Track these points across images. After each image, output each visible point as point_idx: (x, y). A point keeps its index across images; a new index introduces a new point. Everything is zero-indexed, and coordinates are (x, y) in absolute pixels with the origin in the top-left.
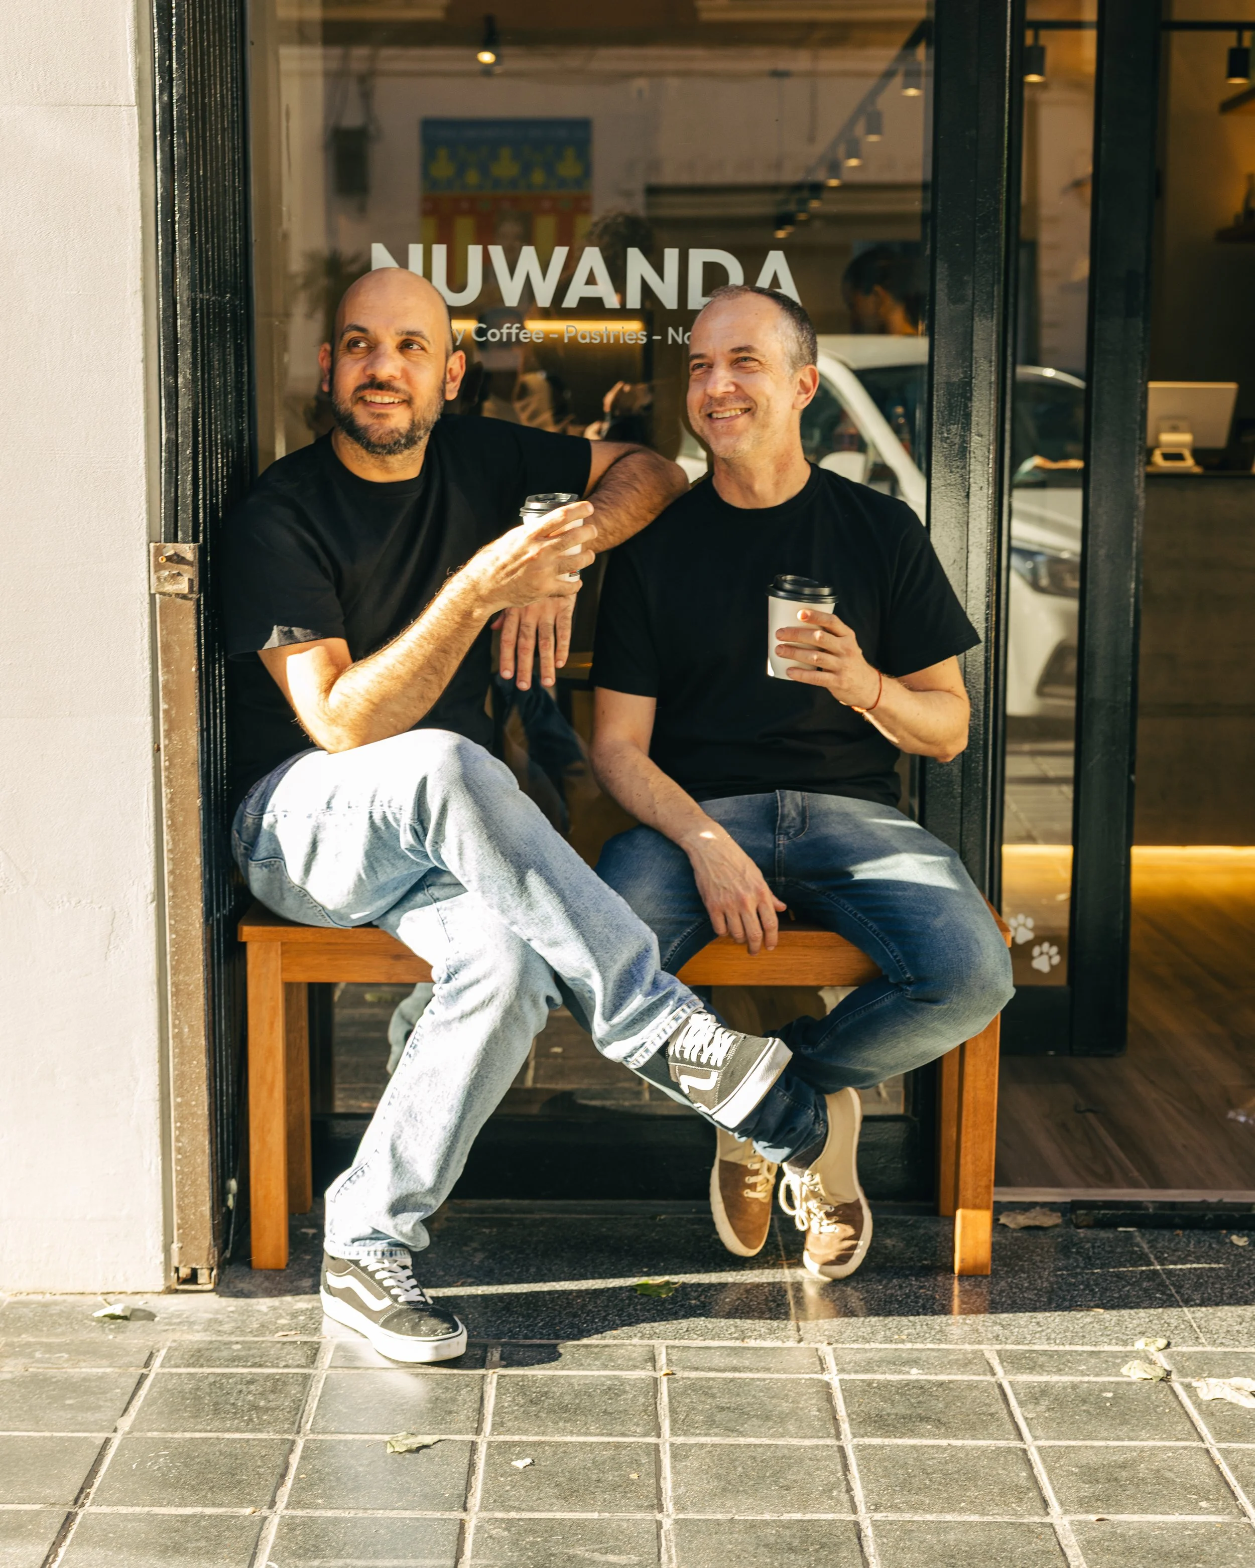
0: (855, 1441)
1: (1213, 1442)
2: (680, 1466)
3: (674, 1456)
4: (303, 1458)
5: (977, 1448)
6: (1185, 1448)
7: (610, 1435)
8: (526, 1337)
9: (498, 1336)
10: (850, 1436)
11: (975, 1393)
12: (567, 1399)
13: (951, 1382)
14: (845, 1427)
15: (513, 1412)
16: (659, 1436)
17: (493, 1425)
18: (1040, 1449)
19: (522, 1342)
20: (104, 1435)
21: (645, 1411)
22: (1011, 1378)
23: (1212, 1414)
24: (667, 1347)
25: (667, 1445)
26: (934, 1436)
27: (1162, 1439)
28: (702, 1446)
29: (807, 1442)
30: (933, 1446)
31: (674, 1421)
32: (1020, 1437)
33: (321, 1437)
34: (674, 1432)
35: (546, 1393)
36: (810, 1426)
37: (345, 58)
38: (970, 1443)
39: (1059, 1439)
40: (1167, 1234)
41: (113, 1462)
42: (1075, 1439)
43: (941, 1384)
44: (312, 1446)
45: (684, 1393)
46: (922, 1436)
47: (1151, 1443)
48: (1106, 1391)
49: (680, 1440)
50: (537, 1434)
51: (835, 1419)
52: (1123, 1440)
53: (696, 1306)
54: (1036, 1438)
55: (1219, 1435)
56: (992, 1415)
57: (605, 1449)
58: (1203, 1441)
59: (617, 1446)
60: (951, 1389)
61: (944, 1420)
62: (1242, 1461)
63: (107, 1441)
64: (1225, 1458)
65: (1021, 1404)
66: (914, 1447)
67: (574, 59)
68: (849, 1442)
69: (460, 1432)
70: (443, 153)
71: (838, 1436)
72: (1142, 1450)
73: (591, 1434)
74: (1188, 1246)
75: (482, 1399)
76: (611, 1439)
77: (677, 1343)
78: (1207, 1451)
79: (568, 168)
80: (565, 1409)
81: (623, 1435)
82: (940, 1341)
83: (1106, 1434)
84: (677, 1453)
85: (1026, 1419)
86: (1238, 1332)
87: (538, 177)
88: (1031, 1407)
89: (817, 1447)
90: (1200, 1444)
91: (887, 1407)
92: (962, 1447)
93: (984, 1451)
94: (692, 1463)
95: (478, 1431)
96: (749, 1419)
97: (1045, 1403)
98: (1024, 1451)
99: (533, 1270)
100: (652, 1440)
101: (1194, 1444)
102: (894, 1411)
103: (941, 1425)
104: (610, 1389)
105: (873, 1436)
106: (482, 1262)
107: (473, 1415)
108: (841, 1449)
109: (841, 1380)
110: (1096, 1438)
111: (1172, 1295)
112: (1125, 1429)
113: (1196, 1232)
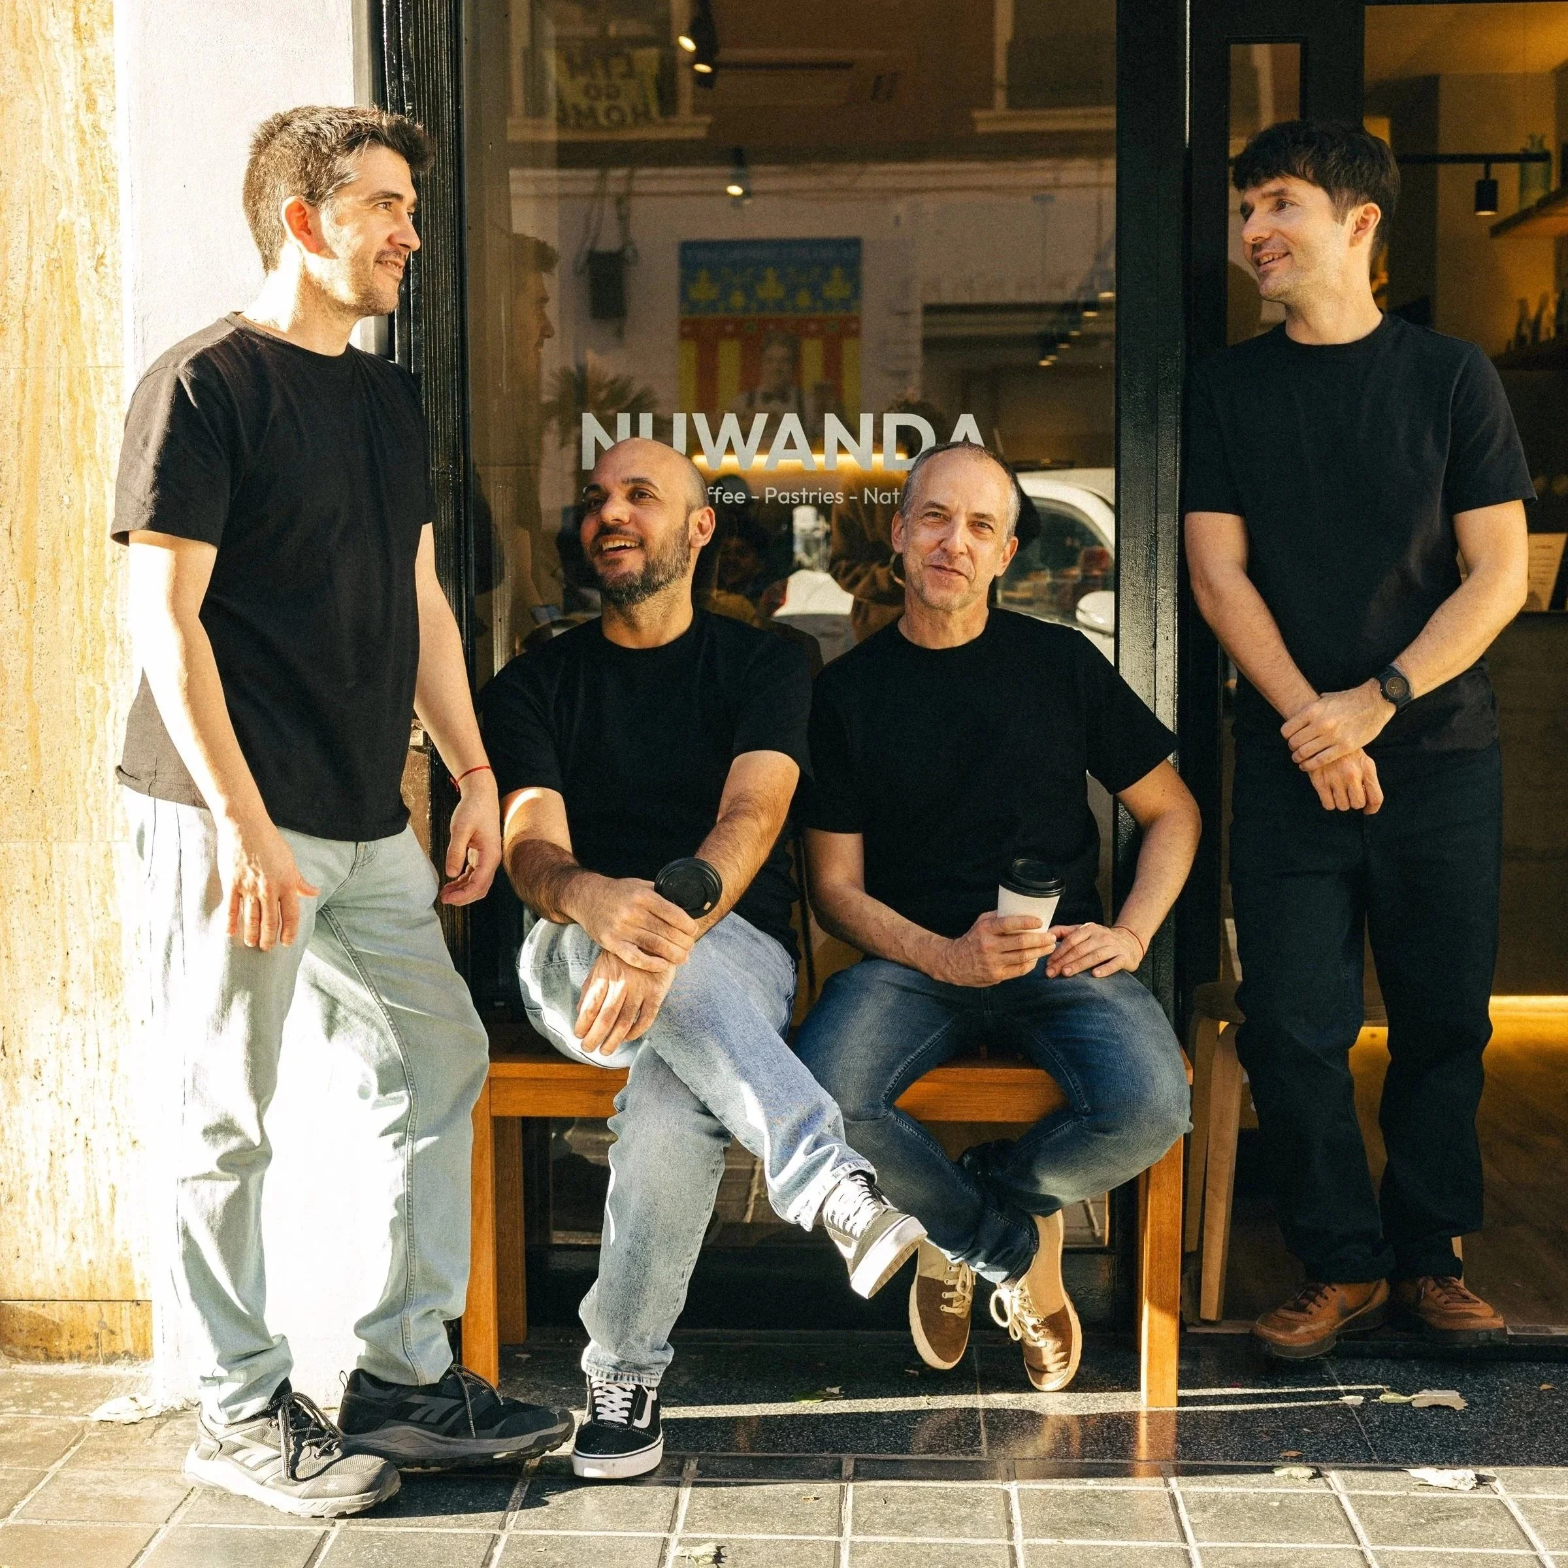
0: (1026, 1541)
1: (1368, 1545)
2: (857, 1560)
3: (853, 1552)
4: (505, 1550)
5: (1140, 1549)
6: (1340, 1550)
7: (795, 1534)
8: (723, 1450)
9: (697, 1449)
10: (1021, 1537)
11: (1147, 1501)
12: (757, 1503)
13: (1124, 1491)
14: (1018, 1530)
15: (704, 1513)
16: (840, 1535)
17: (685, 1524)
18: (1200, 1550)
19: (718, 1454)
20: (324, 1528)
21: (829, 1514)
22: (1184, 1489)
23: (1372, 1521)
24: (856, 1460)
25: (848, 1543)
26: (1101, 1537)
27: (1319, 1541)
28: (879, 1544)
29: (980, 1542)
30: (1098, 1547)
31: (855, 1523)
32: (1184, 1539)
33: (523, 1532)
34: (854, 1532)
35: (737, 1498)
36: (985, 1528)
37: (602, 178)
38: (1134, 1544)
39: (1221, 1541)
40: (1358, 1364)
41: (330, 1552)
42: (1237, 1541)
43: (1115, 1493)
44: (515, 1540)
45: (869, 1499)
46: (1091, 1537)
47: (1309, 1545)
48: (1273, 1500)
49: (860, 1539)
50: (726, 1532)
51: (1010, 1522)
52: (1281, 1542)
53: (888, 1424)
54: (1198, 1540)
55: (1375, 1538)
56: (1160, 1520)
57: (788, 1545)
58: (1359, 1543)
59: (800, 1543)
60: (1124, 1498)
61: (1113, 1524)
62: (1393, 1561)
63: (326, 1533)
64: (1378, 1558)
65: (1190, 1511)
66: (1081, 1547)
67: (842, 176)
68: (1019, 1542)
69: (654, 1530)
70: (704, 274)
71: (1010, 1536)
72: (1299, 1551)
73: (776, 1533)
74: (1376, 1373)
75: (677, 1502)
76: (794, 1537)
77: (866, 1456)
78: (1362, 1553)
79: (835, 289)
80: (754, 1511)
81: (806, 1534)
82: (1120, 1457)
83: (1266, 1537)
84: (855, 1550)
85: (1192, 1524)
86: (1412, 1450)
87: (804, 299)
88: (1198, 1514)
89: (989, 1546)
90: (1356, 1546)
91: (1061, 1513)
92: (1128, 1547)
93: (1147, 1551)
94: (868, 1558)
95: (670, 1529)
96: (927, 1522)
97: (1211, 1511)
98: (1187, 1552)
99: (735, 1392)
100: (835, 1538)
101: (1350, 1546)
102: (1066, 1516)
103: (1110, 1528)
104: (798, 1494)
105: (1042, 1537)
106: (687, 1384)
107: (668, 1516)
108: (1012, 1549)
109: (1019, 1490)
110: (1255, 1541)
111: (1353, 1418)
112: (1285, 1533)
113: (1387, 1361)
